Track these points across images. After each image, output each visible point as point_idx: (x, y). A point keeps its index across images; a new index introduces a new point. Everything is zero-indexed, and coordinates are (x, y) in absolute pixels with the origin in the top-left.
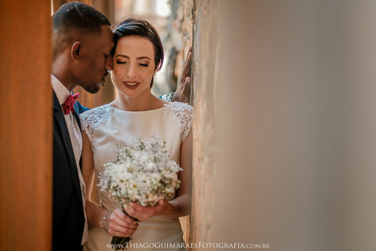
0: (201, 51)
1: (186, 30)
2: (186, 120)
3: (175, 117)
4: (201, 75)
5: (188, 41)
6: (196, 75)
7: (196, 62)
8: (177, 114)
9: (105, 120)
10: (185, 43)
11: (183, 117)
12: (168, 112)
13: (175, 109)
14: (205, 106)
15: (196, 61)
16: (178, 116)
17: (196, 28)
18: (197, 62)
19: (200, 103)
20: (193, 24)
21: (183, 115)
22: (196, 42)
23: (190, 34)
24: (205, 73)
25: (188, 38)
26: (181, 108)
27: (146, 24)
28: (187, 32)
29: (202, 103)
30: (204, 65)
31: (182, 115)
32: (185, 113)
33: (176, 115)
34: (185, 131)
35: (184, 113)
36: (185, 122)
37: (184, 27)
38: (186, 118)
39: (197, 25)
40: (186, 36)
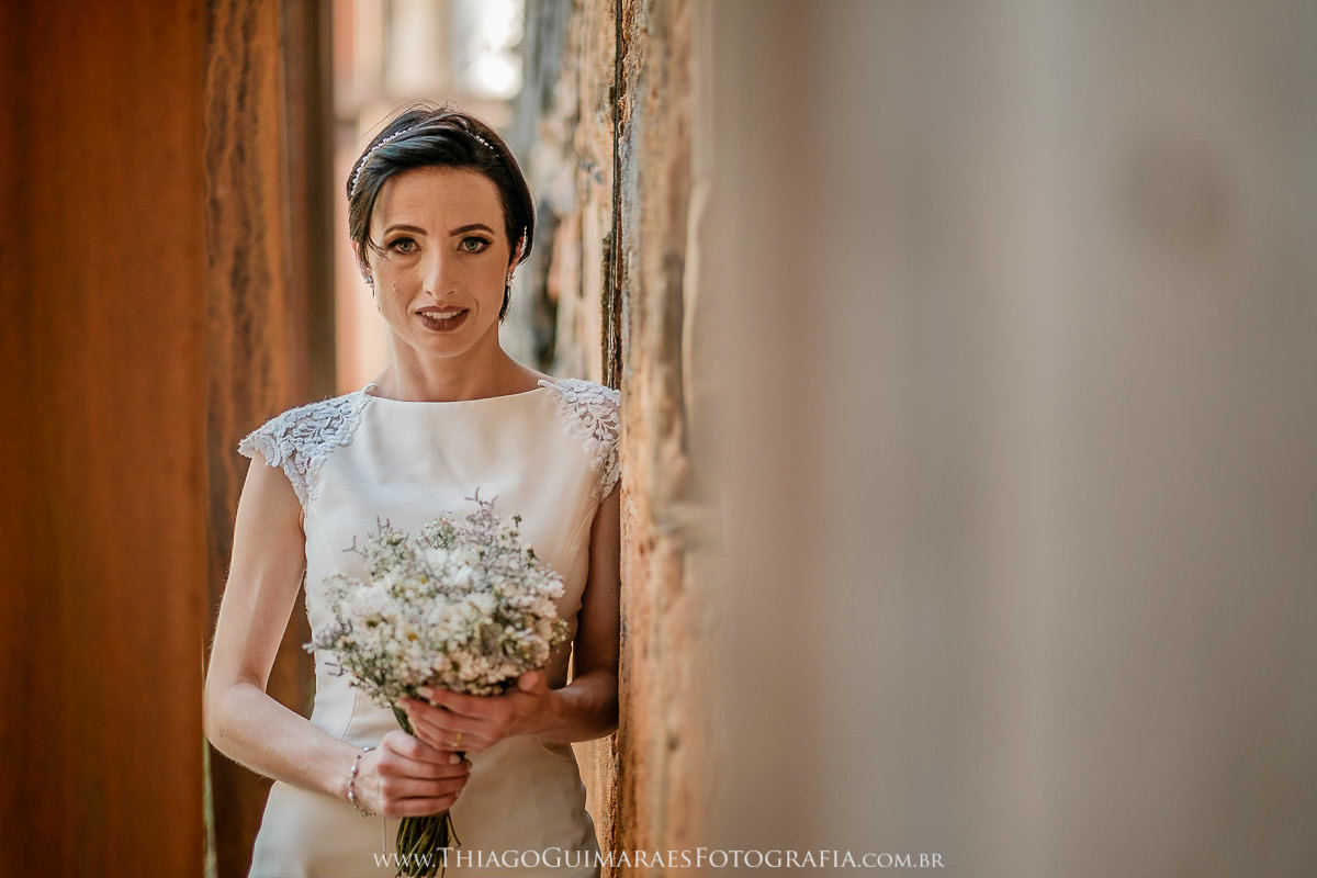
0: (643, 220)
1: (586, 151)
2: (609, 431)
3: (574, 419)
4: (643, 293)
5: (595, 186)
6: (628, 294)
7: (627, 255)
8: (583, 410)
9: (348, 435)
10: (588, 191)
11: (601, 421)
12: (553, 406)
13: (575, 399)
14: (658, 387)
15: (629, 249)
16: (583, 417)
17: (625, 148)
18: (630, 254)
19: (644, 377)
20: (616, 136)
21: (600, 414)
22: (626, 194)
23: (606, 166)
24: (657, 286)
25: (599, 178)
26: (595, 395)
27: (464, 122)
28: (592, 157)
29: (651, 379)
30: (654, 261)
31: (597, 415)
32: (606, 410)
33: (577, 415)
34: (611, 465)
35: (604, 408)
36: (610, 436)
37: (580, 140)
38: (612, 424)
39: (628, 141)
40: (589, 170)
